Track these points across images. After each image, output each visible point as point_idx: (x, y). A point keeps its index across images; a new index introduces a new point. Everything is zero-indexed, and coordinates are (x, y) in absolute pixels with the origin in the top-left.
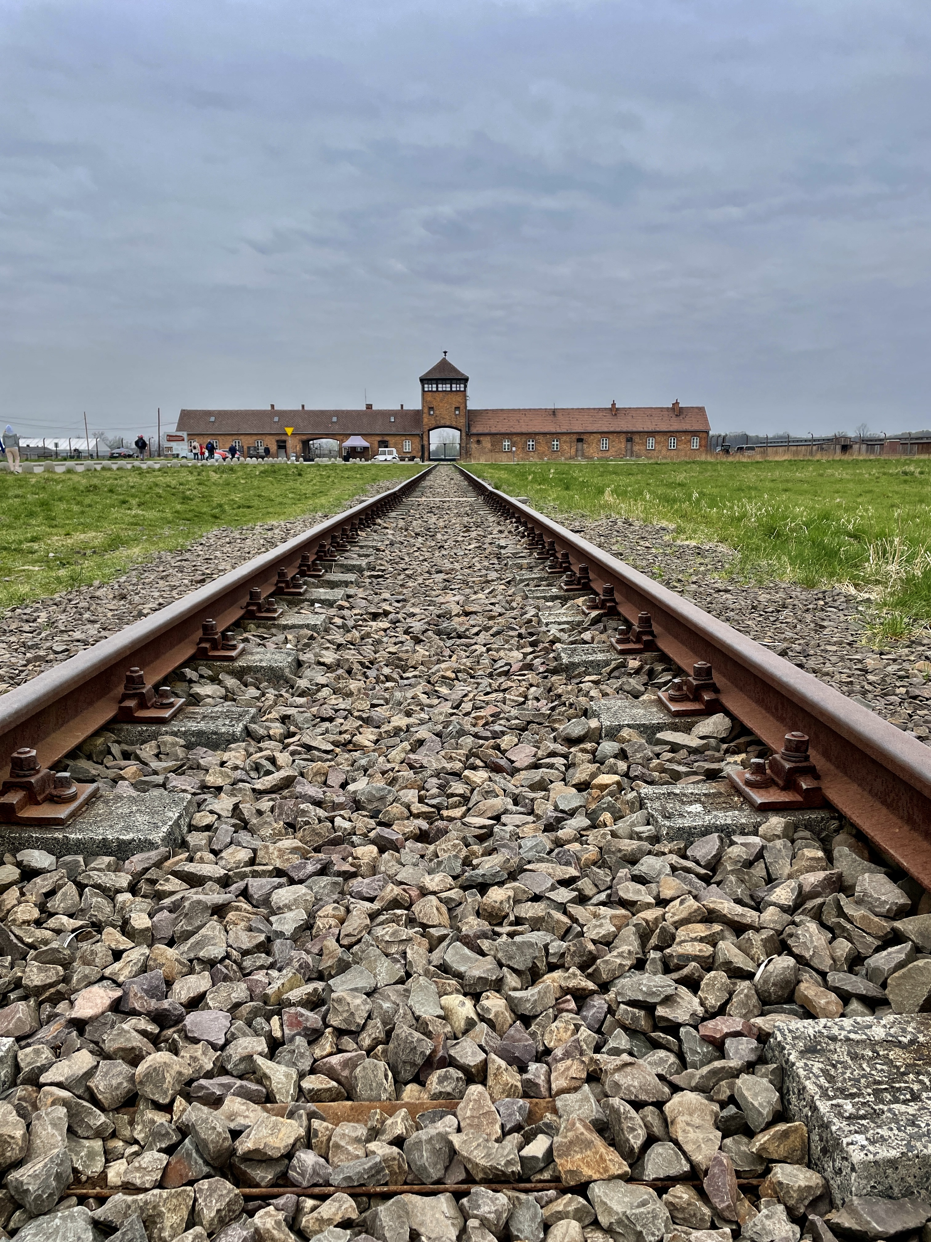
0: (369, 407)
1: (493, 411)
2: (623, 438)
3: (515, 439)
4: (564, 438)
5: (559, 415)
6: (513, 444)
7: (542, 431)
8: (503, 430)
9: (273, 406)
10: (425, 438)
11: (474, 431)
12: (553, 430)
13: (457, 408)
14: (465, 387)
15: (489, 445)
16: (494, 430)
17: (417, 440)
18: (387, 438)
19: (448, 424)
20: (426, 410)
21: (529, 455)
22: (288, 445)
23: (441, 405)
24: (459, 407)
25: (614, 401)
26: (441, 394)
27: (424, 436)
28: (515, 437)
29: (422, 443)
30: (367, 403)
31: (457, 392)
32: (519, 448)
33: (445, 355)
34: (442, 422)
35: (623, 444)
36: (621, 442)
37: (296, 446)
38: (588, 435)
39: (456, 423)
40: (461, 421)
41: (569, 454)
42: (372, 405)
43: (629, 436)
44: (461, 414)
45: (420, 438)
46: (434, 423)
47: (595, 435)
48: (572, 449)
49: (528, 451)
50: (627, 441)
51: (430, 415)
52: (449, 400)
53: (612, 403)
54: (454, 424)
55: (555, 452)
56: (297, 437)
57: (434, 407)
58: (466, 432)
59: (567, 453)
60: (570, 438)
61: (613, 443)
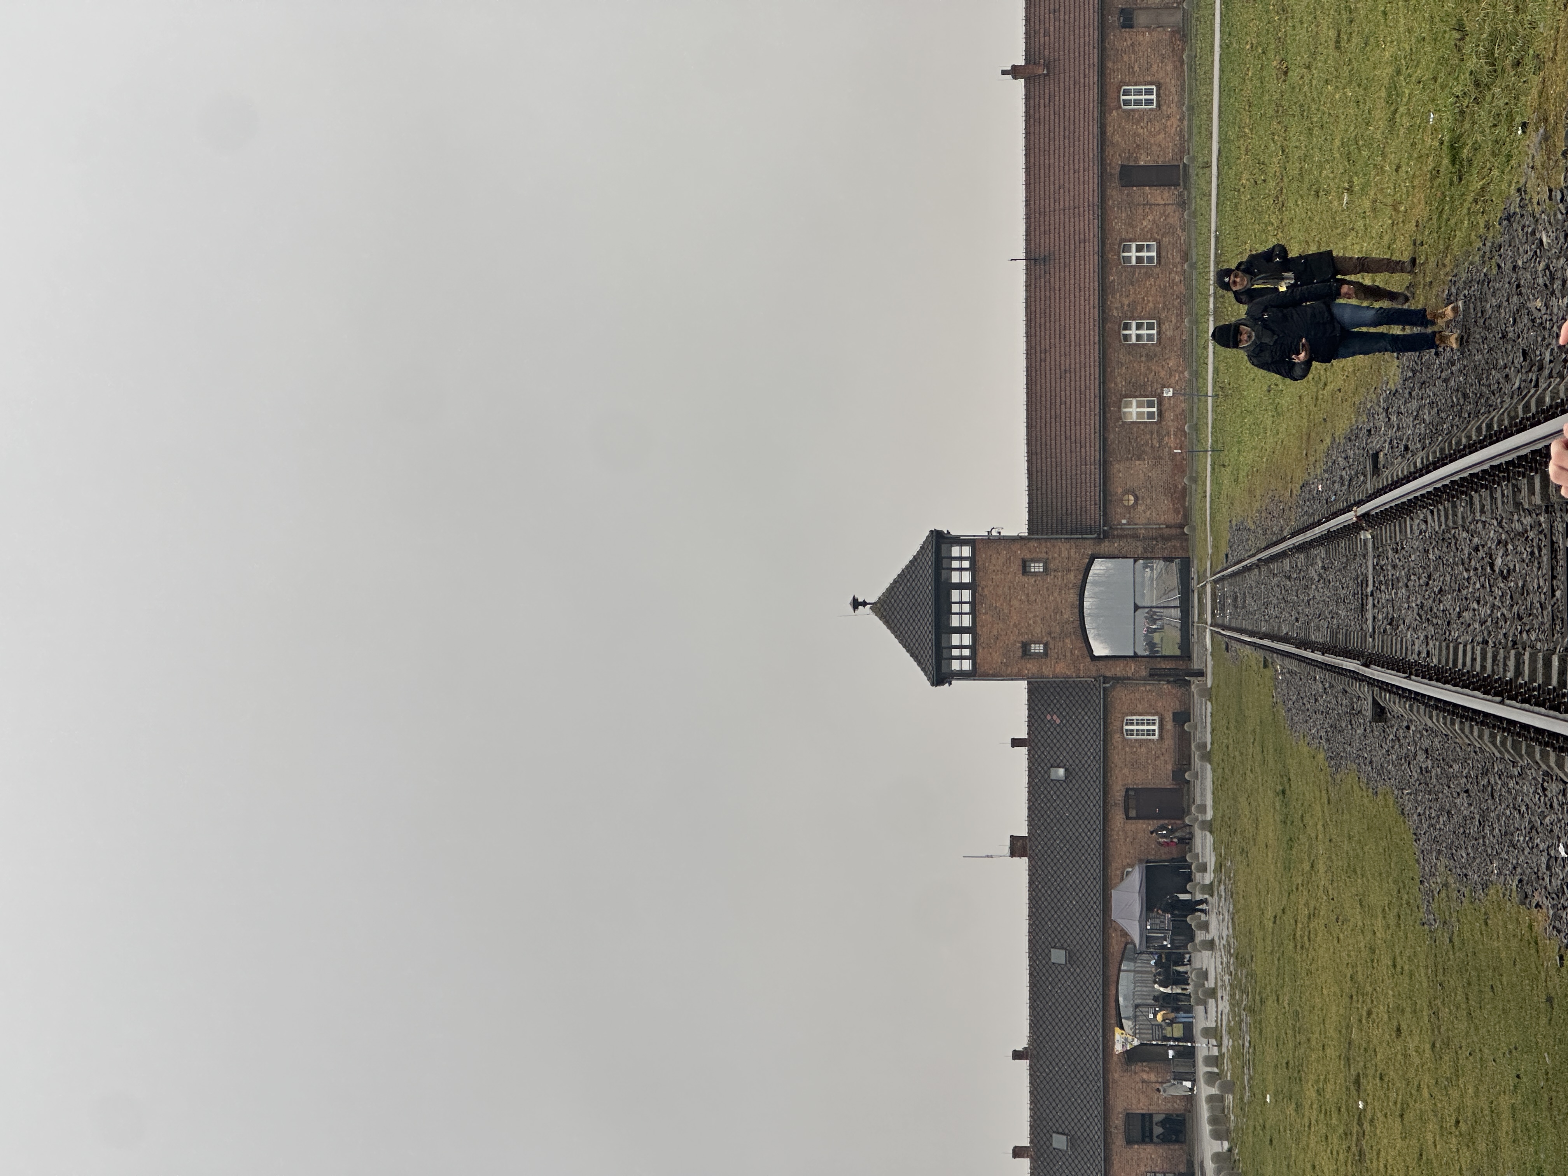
0: (1018, 847)
1: (1031, 454)
2: (1120, 40)
3: (1119, 383)
4: (1118, 225)
5: (1047, 243)
6: (1137, 390)
7: (1094, 299)
8: (1094, 421)
9: (1018, 1151)
10: (1118, 670)
11: (1094, 513)
12: (1094, 261)
13: (1025, 571)
14: (959, 541)
15: (1141, 467)
16: (1093, 453)
17: (1121, 696)
18: (1118, 794)
19: (1073, 597)
20: (1032, 667)
21: (1172, 339)
22: (1141, 1106)
23: (1015, 618)
24: (1020, 562)
25: (1004, 72)
26: (983, 618)
27: (1108, 674)
28: (1116, 384)
29: (1129, 679)
30: (1007, 851)
31: (973, 569)
32: (1149, 369)
33: (864, 604)
34: (1066, 616)
35: (1141, 38)
36: (1132, 45)
37: (1143, 1081)
38: (1110, 151)
39: (1069, 571)
40: (1065, 554)
41: (1170, 210)
42: (1013, 838)
43: (1113, 19)
44: (1044, 555)
45: (1113, 687)
46: (1068, 641)
47: (1109, 130)
48: (1153, 201)
49: (1159, 339)
50: (1131, 26)
51: (1046, 654)
52: (1000, 592)
53: (1009, 77)
54: (1071, 576)
55: (1163, 254)
56: (1116, 1076)
57: (1021, 639)
58: (1098, 538)
59: (1167, 216)
60: (1120, 208)
61: (1136, 68)
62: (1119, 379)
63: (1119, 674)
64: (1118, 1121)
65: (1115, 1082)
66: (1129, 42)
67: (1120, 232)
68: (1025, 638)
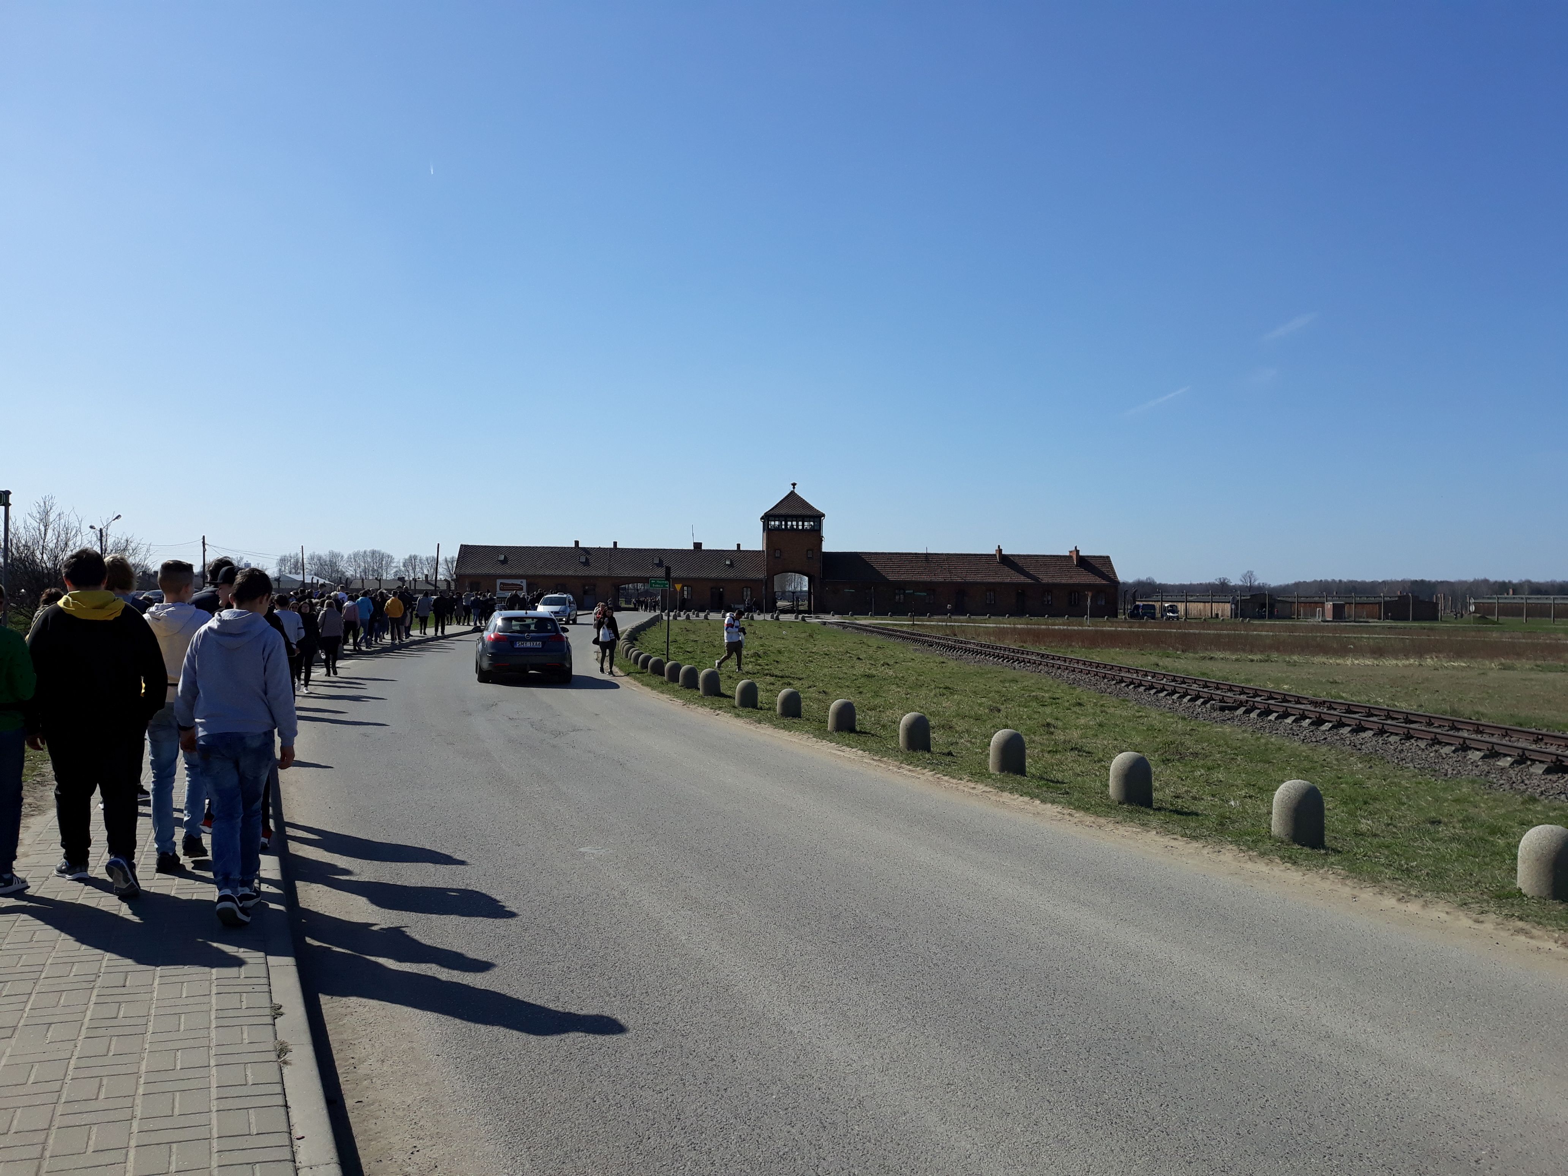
0: (698, 546)
2: (1013, 591)
5: (934, 561)
9: (577, 543)
10: (769, 586)
11: (831, 578)
17: (759, 587)
18: (721, 585)
19: (795, 569)
20: (770, 552)
23: (790, 546)
24: (813, 549)
25: (999, 546)
26: (791, 533)
27: (768, 582)
29: (766, 590)
30: (696, 541)
31: (810, 530)
32: (886, 600)
33: (794, 488)
34: (789, 566)
35: (1013, 598)
37: (608, 591)
39: (806, 568)
40: (815, 566)
42: (701, 544)
44: (814, 558)
45: (763, 584)
46: (781, 566)
47: (978, 586)
51: (776, 558)
52: (800, 540)
53: (997, 548)
54: (803, 568)
56: (610, 581)
57: (783, 549)
58: (817, 579)
60: (948, 589)
64: (592, 581)
65: (607, 580)
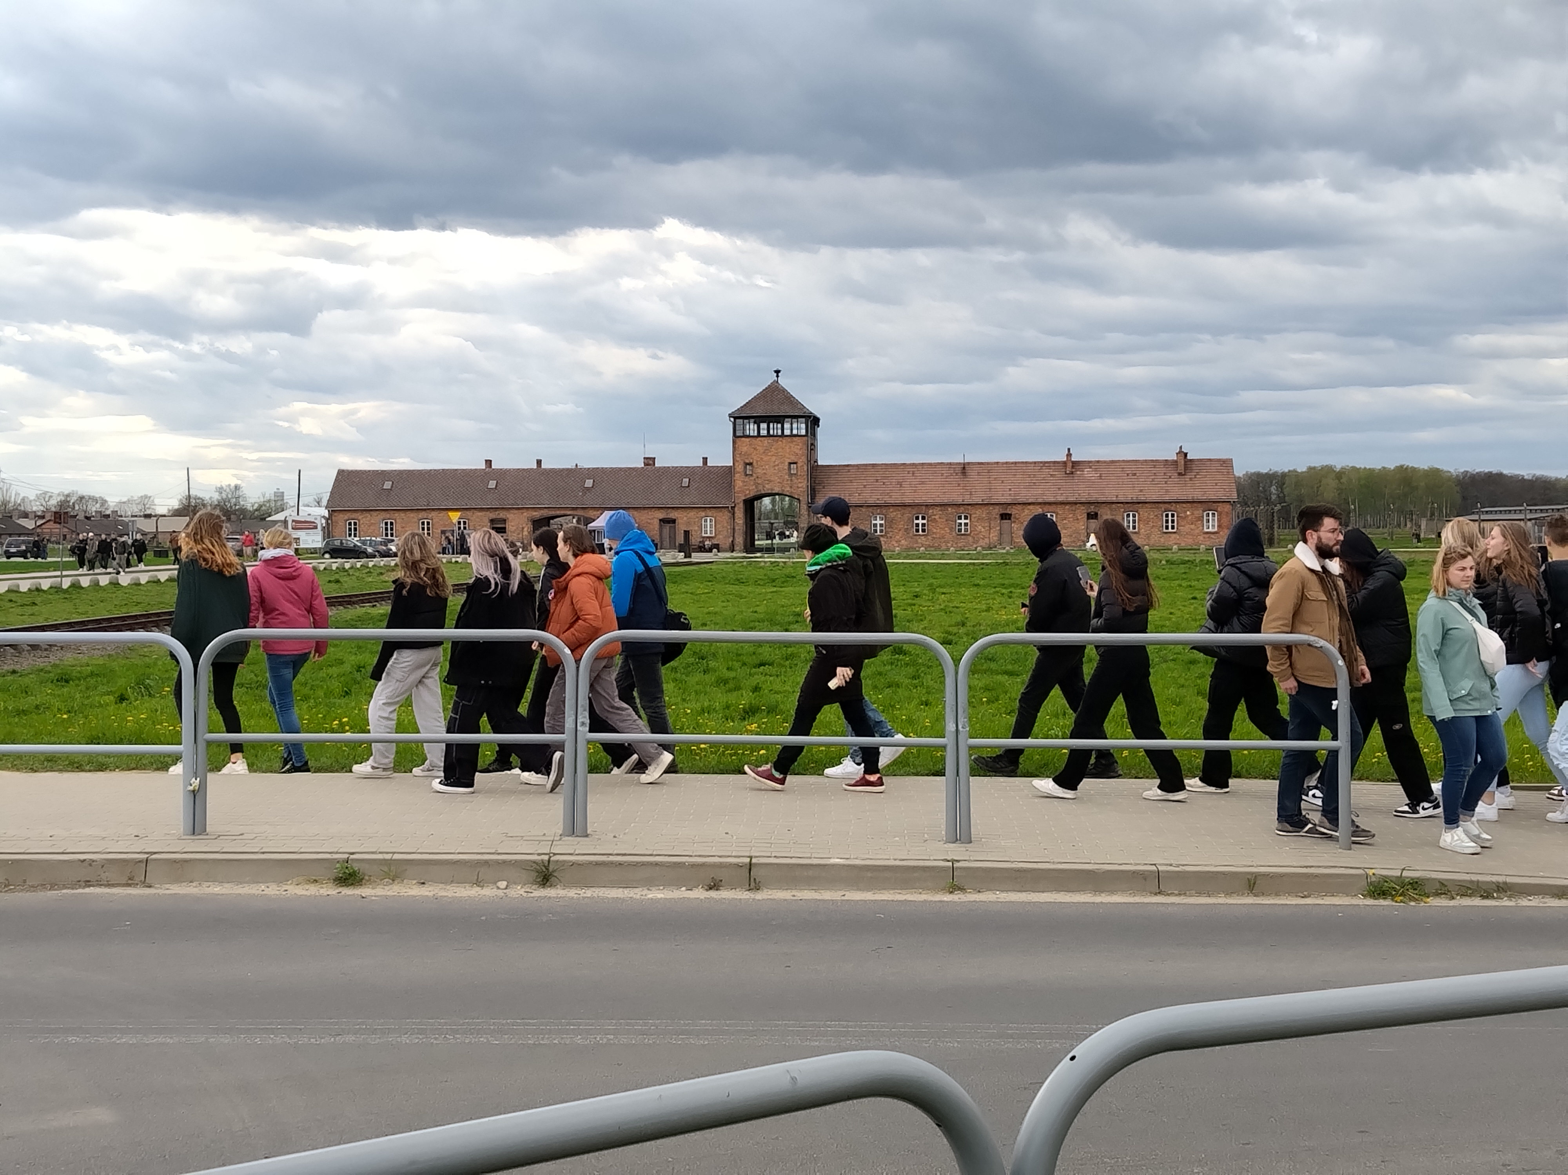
0: (650, 461)
1: (858, 466)
2: (1080, 513)
3: (893, 514)
4: (978, 513)
5: (972, 473)
6: (890, 523)
7: (938, 500)
8: (872, 501)
9: (489, 463)
10: (740, 514)
12: (960, 499)
13: (793, 464)
14: (814, 430)
17: (726, 516)
18: (673, 515)
19: (777, 489)
20: (740, 468)
21: (917, 542)
22: (510, 526)
23: (765, 459)
24: (795, 461)
25: (1069, 450)
26: (766, 441)
27: (736, 509)
28: (892, 512)
29: (734, 520)
30: (645, 455)
31: (792, 436)
32: (900, 530)
33: (778, 376)
34: (767, 486)
35: (1081, 524)
36: (1078, 519)
37: (523, 528)
38: (1019, 507)
39: (791, 487)
40: (800, 485)
41: (987, 540)
42: (654, 458)
43: (1092, 509)
44: (799, 474)
45: (730, 512)
46: (754, 487)
47: (1031, 507)
48: (992, 531)
49: (916, 535)
50: (1088, 518)
51: (747, 475)
52: (780, 450)
53: (1067, 452)
54: (788, 489)
55: (963, 537)
56: (525, 514)
57: (755, 462)
58: (809, 503)
59: (983, 539)
60: (988, 513)
61: (1065, 522)
62: (895, 513)
63: (736, 515)
64: (502, 515)
65: (522, 513)
66: (1079, 517)
67: (975, 514)
68: (755, 464)
